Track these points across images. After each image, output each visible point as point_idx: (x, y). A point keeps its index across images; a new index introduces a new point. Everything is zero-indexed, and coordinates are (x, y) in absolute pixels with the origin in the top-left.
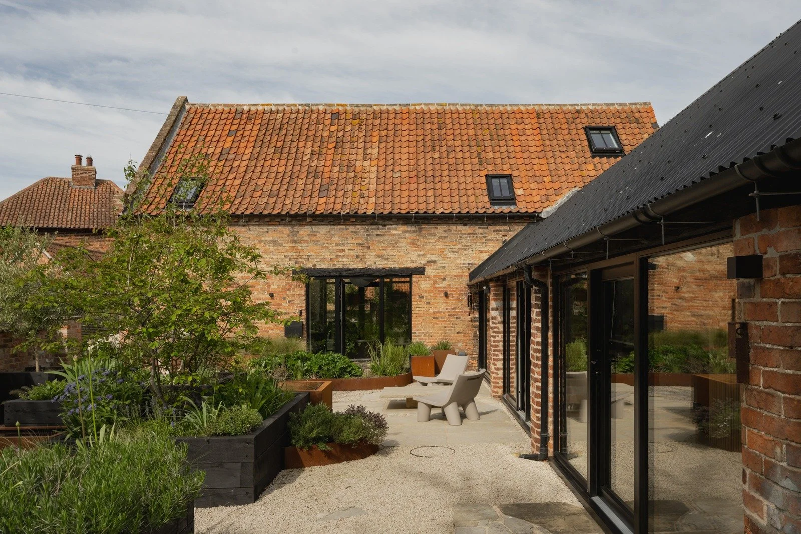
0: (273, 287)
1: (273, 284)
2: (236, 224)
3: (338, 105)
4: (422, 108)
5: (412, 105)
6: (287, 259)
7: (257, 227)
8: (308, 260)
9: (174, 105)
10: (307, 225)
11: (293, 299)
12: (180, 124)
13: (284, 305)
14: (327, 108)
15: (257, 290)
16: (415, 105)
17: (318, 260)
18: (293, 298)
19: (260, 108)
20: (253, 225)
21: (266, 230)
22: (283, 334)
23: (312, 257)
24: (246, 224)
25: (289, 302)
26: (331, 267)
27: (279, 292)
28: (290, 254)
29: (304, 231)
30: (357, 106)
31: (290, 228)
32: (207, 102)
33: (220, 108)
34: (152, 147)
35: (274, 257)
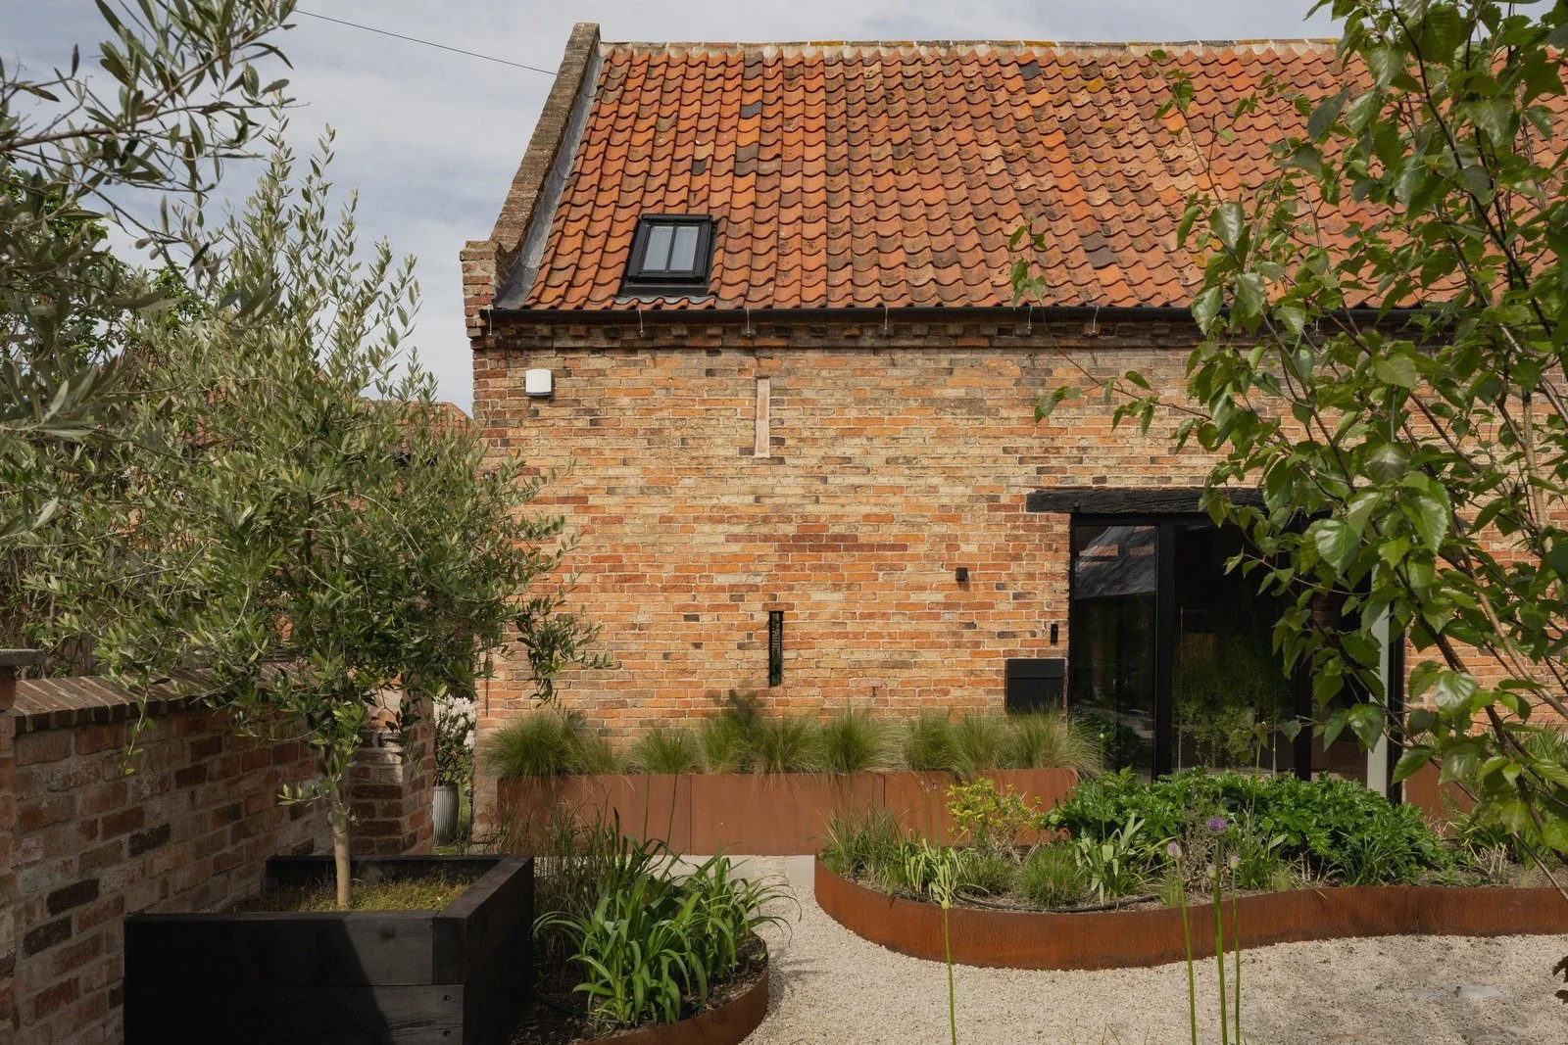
0: (964, 548)
1: (967, 540)
2: (849, 343)
3: (1029, 44)
4: (1269, 51)
5: (1240, 43)
6: (1013, 459)
7: (919, 354)
8: (1081, 462)
9: (571, 42)
10: (1079, 348)
11: (1029, 588)
12: (594, 91)
13: (1001, 607)
14: (1000, 51)
15: (915, 557)
16: (1248, 43)
17: (1111, 462)
18: (1029, 585)
19: (809, 53)
20: (904, 348)
21: (945, 364)
22: (999, 700)
23: (1094, 453)
24: (885, 343)
25: (1016, 597)
26: (1154, 485)
27: (984, 567)
28: (1021, 443)
29: (1066, 369)
30: (1084, 46)
31: (1023, 358)
32: (658, 40)
33: (696, 54)
34: (535, 136)
35: (971, 452)
